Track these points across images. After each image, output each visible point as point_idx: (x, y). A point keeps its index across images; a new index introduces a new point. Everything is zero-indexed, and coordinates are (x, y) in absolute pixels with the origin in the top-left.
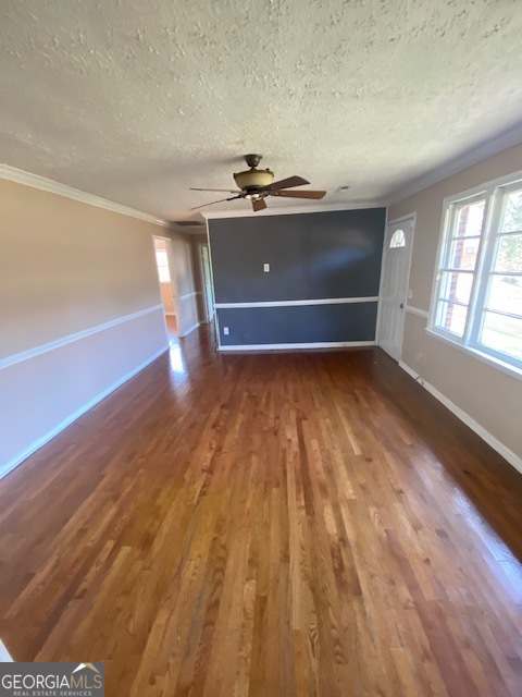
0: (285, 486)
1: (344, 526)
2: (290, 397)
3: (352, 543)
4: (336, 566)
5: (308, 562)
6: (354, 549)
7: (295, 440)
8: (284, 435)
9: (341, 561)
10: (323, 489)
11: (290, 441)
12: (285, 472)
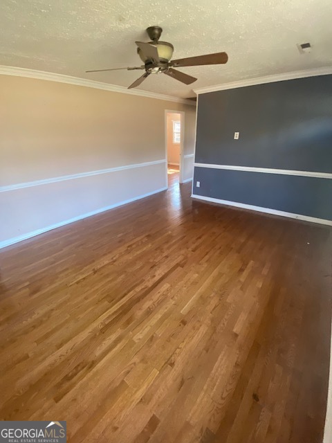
0: (113, 305)
1: (106, 355)
2: (193, 246)
3: (94, 370)
4: (70, 375)
5: (63, 358)
6: (91, 374)
7: (157, 278)
8: (156, 270)
9: (76, 374)
10: (128, 322)
11: (154, 276)
12: (125, 295)
